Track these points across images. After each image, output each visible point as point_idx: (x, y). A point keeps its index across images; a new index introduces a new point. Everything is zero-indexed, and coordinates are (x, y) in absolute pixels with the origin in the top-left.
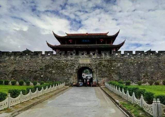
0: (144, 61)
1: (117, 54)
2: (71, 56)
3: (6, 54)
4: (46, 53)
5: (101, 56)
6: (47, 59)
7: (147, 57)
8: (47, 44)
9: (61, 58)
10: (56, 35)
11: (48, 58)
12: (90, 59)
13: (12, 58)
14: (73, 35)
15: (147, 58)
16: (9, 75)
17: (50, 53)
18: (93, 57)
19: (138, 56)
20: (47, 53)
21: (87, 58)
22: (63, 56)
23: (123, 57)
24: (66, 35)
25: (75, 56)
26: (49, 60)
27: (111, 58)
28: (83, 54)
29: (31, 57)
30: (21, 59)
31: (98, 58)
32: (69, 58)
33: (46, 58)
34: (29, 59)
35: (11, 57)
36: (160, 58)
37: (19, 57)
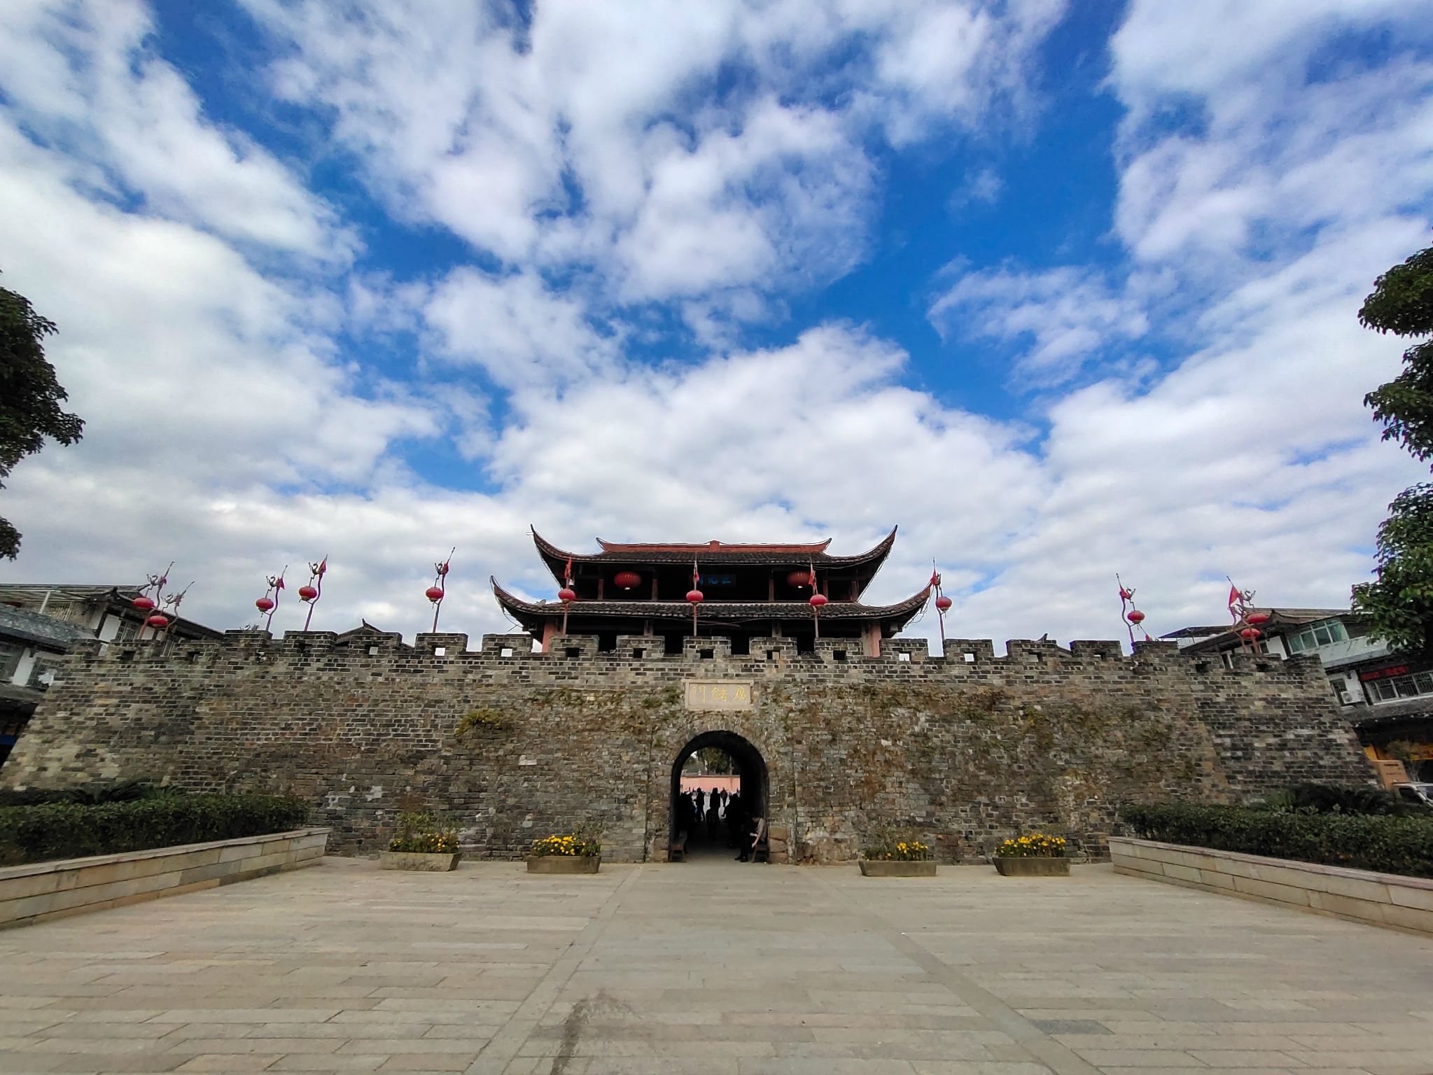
0: (1061, 697)
1: (904, 657)
2: (636, 664)
3: (248, 651)
4: (491, 644)
5: (813, 667)
6: (491, 681)
7: (1076, 678)
8: (497, 595)
9: (576, 678)
10: (549, 546)
11: (498, 674)
12: (752, 682)
13: (281, 667)
14: (638, 550)
15: (1077, 682)
16: (238, 777)
17: (512, 644)
18: (766, 671)
19: (1029, 673)
20: (496, 643)
21: (732, 678)
22: (587, 664)
23: (939, 677)
24: (599, 550)
25: (661, 665)
26: (504, 686)
27: (874, 681)
28: (707, 654)
29: (400, 669)
30: (331, 678)
31: (797, 676)
32: (626, 674)
33: (489, 672)
34: (380, 679)
35: (271, 664)
36: (1151, 684)
37: (320, 665)
